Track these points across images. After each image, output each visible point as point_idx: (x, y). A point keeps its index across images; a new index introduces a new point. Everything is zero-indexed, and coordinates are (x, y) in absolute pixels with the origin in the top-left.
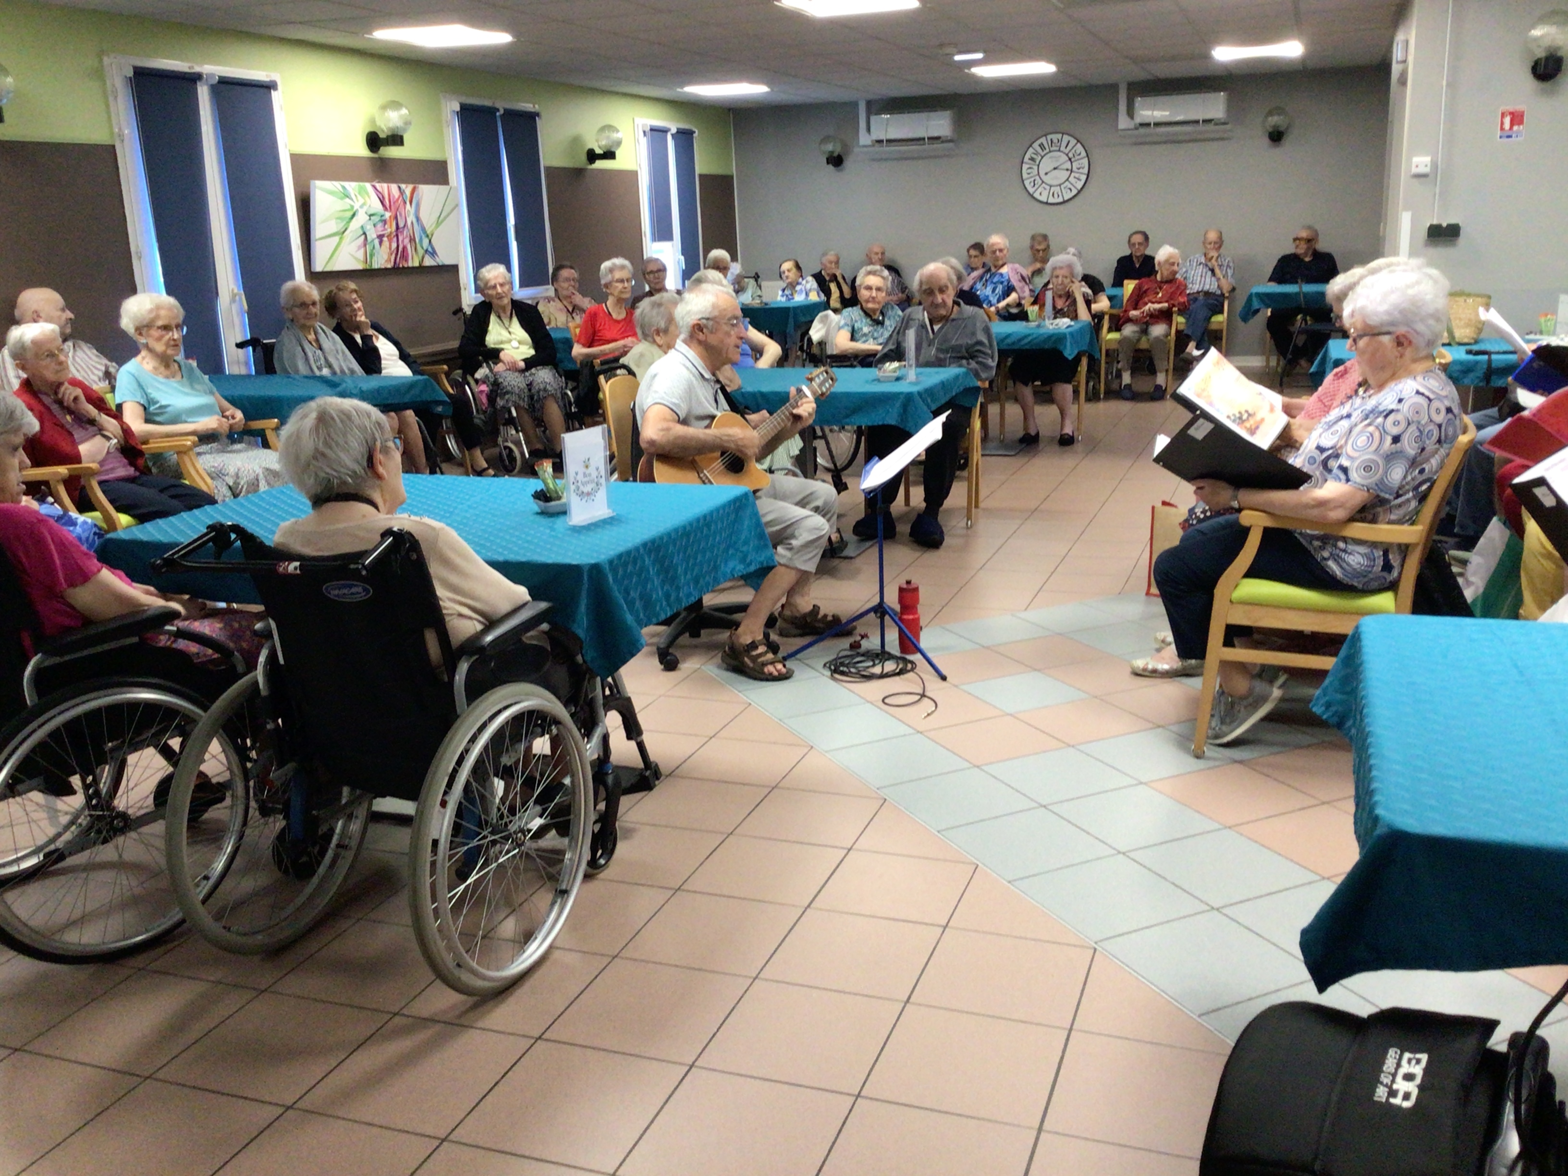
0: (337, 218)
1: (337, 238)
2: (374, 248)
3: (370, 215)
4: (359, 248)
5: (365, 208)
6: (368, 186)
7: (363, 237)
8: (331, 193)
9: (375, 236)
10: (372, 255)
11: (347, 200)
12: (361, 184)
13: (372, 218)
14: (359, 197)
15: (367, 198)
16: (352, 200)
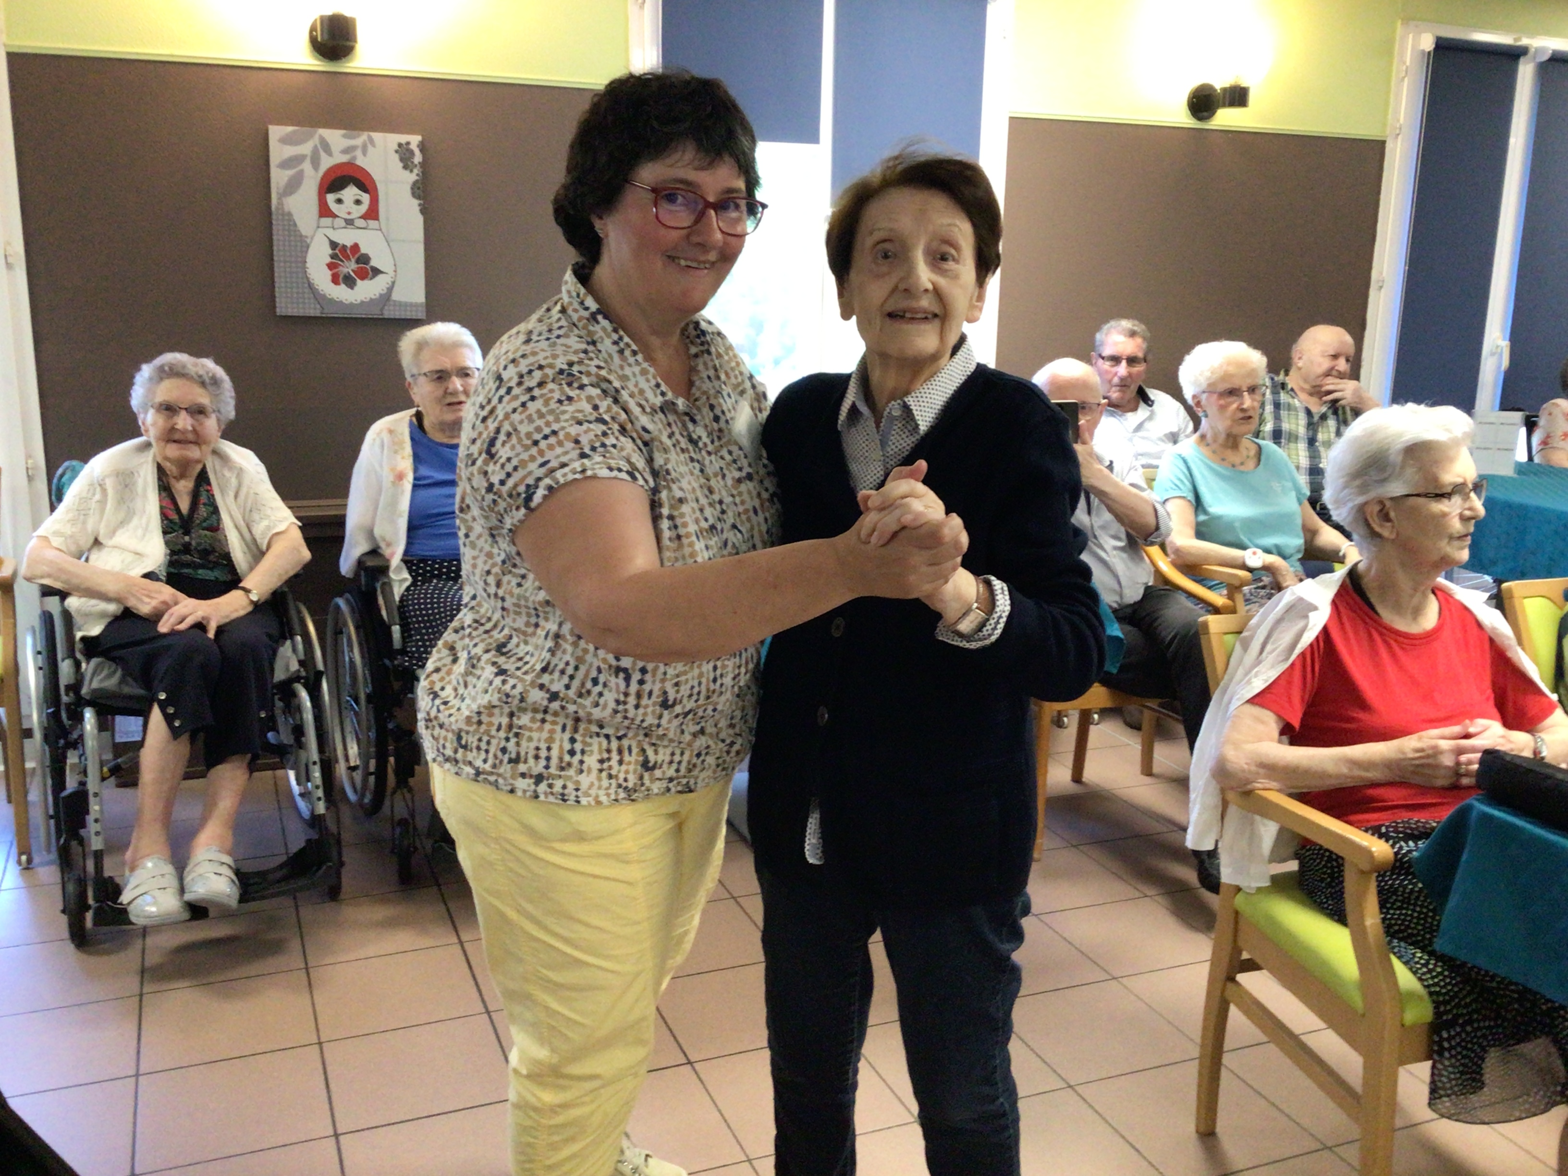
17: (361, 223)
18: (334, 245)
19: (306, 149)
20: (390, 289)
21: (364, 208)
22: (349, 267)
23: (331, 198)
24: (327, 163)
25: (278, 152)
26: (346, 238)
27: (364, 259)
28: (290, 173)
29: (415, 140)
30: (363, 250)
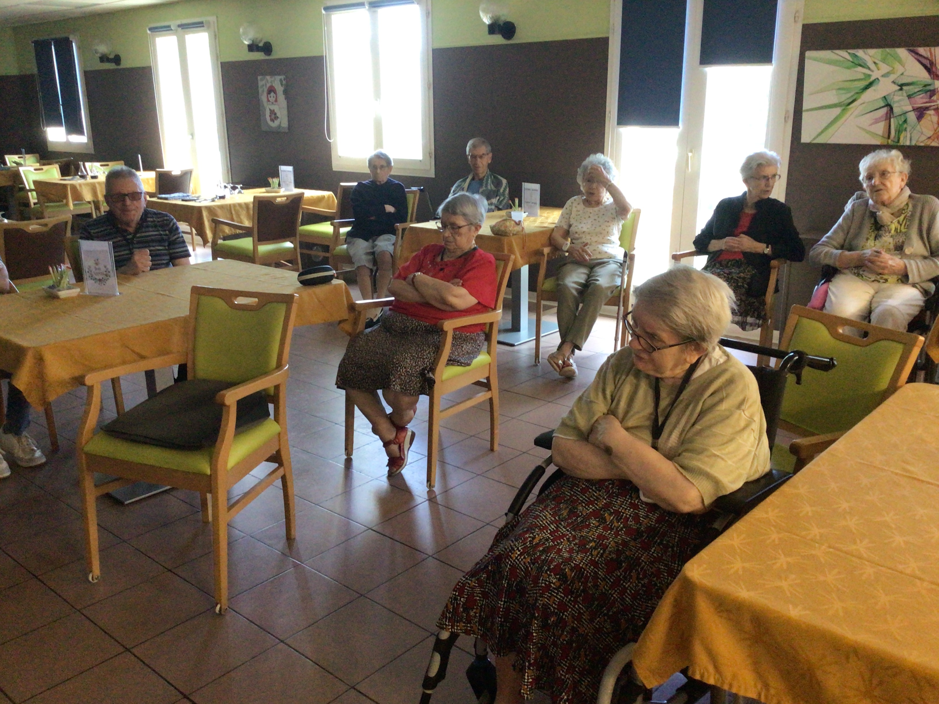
0: (839, 89)
1: (838, 110)
2: (905, 121)
3: (901, 86)
4: (877, 121)
5: (893, 77)
6: (902, 52)
7: (884, 110)
8: (830, 62)
9: (910, 108)
10: (899, 132)
11: (860, 69)
12: (888, 50)
13: (904, 88)
14: (881, 64)
15: (897, 65)
16: (869, 69)
17: (274, 103)
18: (270, 109)
19: (264, 82)
20: (280, 123)
21: (274, 99)
22: (273, 116)
23: (269, 96)
24: (268, 85)
25: (260, 83)
26: (272, 107)
27: (275, 114)
28: (262, 89)
29: (282, 77)
30: (275, 111)
